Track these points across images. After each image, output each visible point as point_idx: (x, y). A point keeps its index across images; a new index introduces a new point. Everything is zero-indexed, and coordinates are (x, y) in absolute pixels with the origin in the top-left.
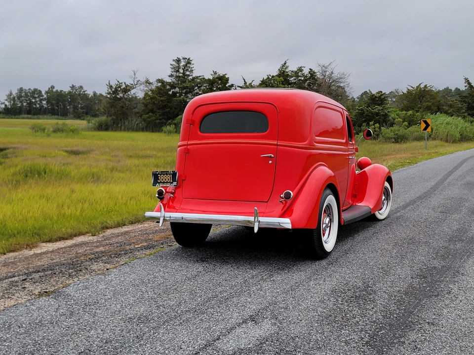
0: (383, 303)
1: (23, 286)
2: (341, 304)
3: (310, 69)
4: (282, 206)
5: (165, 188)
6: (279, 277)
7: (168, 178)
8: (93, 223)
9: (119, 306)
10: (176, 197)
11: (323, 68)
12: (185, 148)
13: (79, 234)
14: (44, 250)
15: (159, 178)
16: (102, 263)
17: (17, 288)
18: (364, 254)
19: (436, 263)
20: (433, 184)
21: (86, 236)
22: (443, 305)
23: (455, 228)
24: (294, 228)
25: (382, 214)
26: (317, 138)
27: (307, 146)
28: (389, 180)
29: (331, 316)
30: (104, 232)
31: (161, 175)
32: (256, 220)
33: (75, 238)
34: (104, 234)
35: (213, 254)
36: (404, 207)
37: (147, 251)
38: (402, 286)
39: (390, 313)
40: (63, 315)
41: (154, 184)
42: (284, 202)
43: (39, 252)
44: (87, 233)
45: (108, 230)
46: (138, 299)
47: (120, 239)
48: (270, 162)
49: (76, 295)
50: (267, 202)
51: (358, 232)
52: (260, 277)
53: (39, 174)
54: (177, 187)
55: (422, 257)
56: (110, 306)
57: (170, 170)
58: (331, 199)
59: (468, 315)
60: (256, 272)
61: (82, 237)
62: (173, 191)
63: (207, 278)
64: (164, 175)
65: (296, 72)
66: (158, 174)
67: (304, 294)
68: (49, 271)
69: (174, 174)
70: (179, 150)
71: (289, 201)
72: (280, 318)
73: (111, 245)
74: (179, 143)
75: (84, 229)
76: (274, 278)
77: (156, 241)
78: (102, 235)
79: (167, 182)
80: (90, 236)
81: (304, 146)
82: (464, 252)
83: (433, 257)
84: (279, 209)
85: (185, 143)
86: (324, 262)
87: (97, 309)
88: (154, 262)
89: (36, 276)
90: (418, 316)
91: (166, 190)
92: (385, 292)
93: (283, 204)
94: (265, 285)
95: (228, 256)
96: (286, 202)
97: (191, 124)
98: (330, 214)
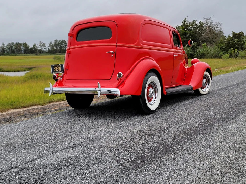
0: (164, 138)
2: (136, 138)
3: (200, 21)
4: (118, 82)
7: (59, 68)
10: (64, 79)
11: (207, 20)
12: (68, 51)
15: (55, 69)
18: (177, 111)
19: (219, 117)
21: (37, 106)
24: (121, 94)
26: (144, 42)
28: (209, 70)
30: (49, 104)
32: (99, 90)
35: (88, 112)
38: (186, 128)
41: (52, 72)
46: (18, 135)
48: (112, 56)
50: (109, 80)
52: (102, 124)
57: (60, 64)
58: (154, 78)
59: (216, 145)
60: (103, 121)
62: (62, 76)
64: (57, 67)
65: (192, 23)
66: (54, 66)
67: (119, 133)
69: (62, 66)
71: (123, 79)
80: (40, 106)
81: (134, 46)
82: (243, 110)
83: (220, 113)
84: (116, 83)
86: (148, 116)
90: (181, 145)
91: (57, 75)
92: (171, 132)
93: (119, 81)
94: (101, 128)
95: (95, 113)
96: (121, 79)
97: (72, 37)
98: (155, 88)
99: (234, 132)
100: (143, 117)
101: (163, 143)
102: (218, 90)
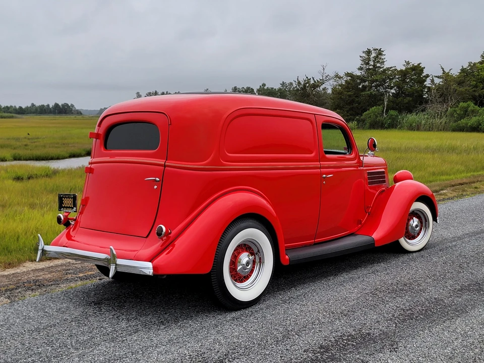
7: (70, 202)
15: (63, 202)
25: (413, 245)
26: (229, 155)
31: (64, 198)
32: (112, 262)
41: (59, 209)
48: (155, 187)
50: (146, 237)
57: (71, 193)
62: (75, 218)
64: (67, 198)
69: (74, 198)
79: (69, 207)
81: (202, 167)
93: (162, 240)
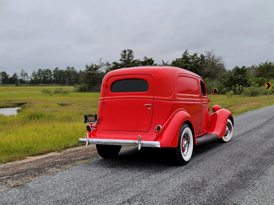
0: (210, 192)
1: (6, 182)
2: (184, 192)
3: (201, 54)
4: (156, 134)
5: (91, 124)
6: (153, 177)
7: (93, 118)
8: (61, 145)
9: (54, 194)
10: (97, 129)
11: (209, 54)
12: (102, 101)
13: (51, 151)
14: (29, 160)
15: (88, 119)
16: (56, 168)
17: (3, 183)
18: (209, 162)
19: (251, 168)
20: (266, 120)
21: (54, 152)
22: (247, 193)
23: (270, 147)
24: (162, 147)
25: (227, 139)
26: (178, 94)
27: (171, 99)
28: (231, 118)
29: (176, 199)
30: (66, 150)
31: (89, 117)
32: (140, 142)
33: (48, 154)
34: (65, 151)
35: (120, 162)
36: (243, 134)
37: (84, 161)
38: (225, 181)
39: (212, 198)
40: (20, 199)
41: (85, 122)
42: (157, 132)
43: (25, 162)
44: (56, 150)
45: (68, 149)
46: (67, 189)
47: (72, 154)
48: (149, 108)
49: (32, 187)
50: (147, 132)
51: (210, 149)
52: (142, 176)
53: (38, 117)
54: (98, 124)
55: (244, 164)
56: (49, 193)
57: (94, 114)
58: (187, 130)
59: (260, 199)
60: (141, 173)
61: (52, 153)
62: (96, 126)
63: (111, 177)
64: (90, 117)
65: (193, 56)
66: (87, 116)
67: (165, 186)
68: (25, 173)
69: (96, 116)
70: (100, 102)
71: (160, 131)
72: (145, 200)
73: (65, 157)
74: (100, 98)
75: (54, 148)
76: (150, 177)
77: (91, 155)
78: (64, 152)
79: (92, 121)
80: (57, 152)
81: (169, 99)
82: (271, 161)
83: (250, 164)
84: (154, 136)
85: (102, 98)
86: (183, 168)
87: (41, 195)
88: (84, 167)
89: (16, 176)
90: (229, 200)
91: (91, 126)
92: (213, 185)
94: (143, 181)
95: (128, 164)
96: (159, 132)
97: (106, 88)
98: (188, 138)
99: (271, 185)
100: (179, 168)
101: (211, 198)
102: (238, 136)
